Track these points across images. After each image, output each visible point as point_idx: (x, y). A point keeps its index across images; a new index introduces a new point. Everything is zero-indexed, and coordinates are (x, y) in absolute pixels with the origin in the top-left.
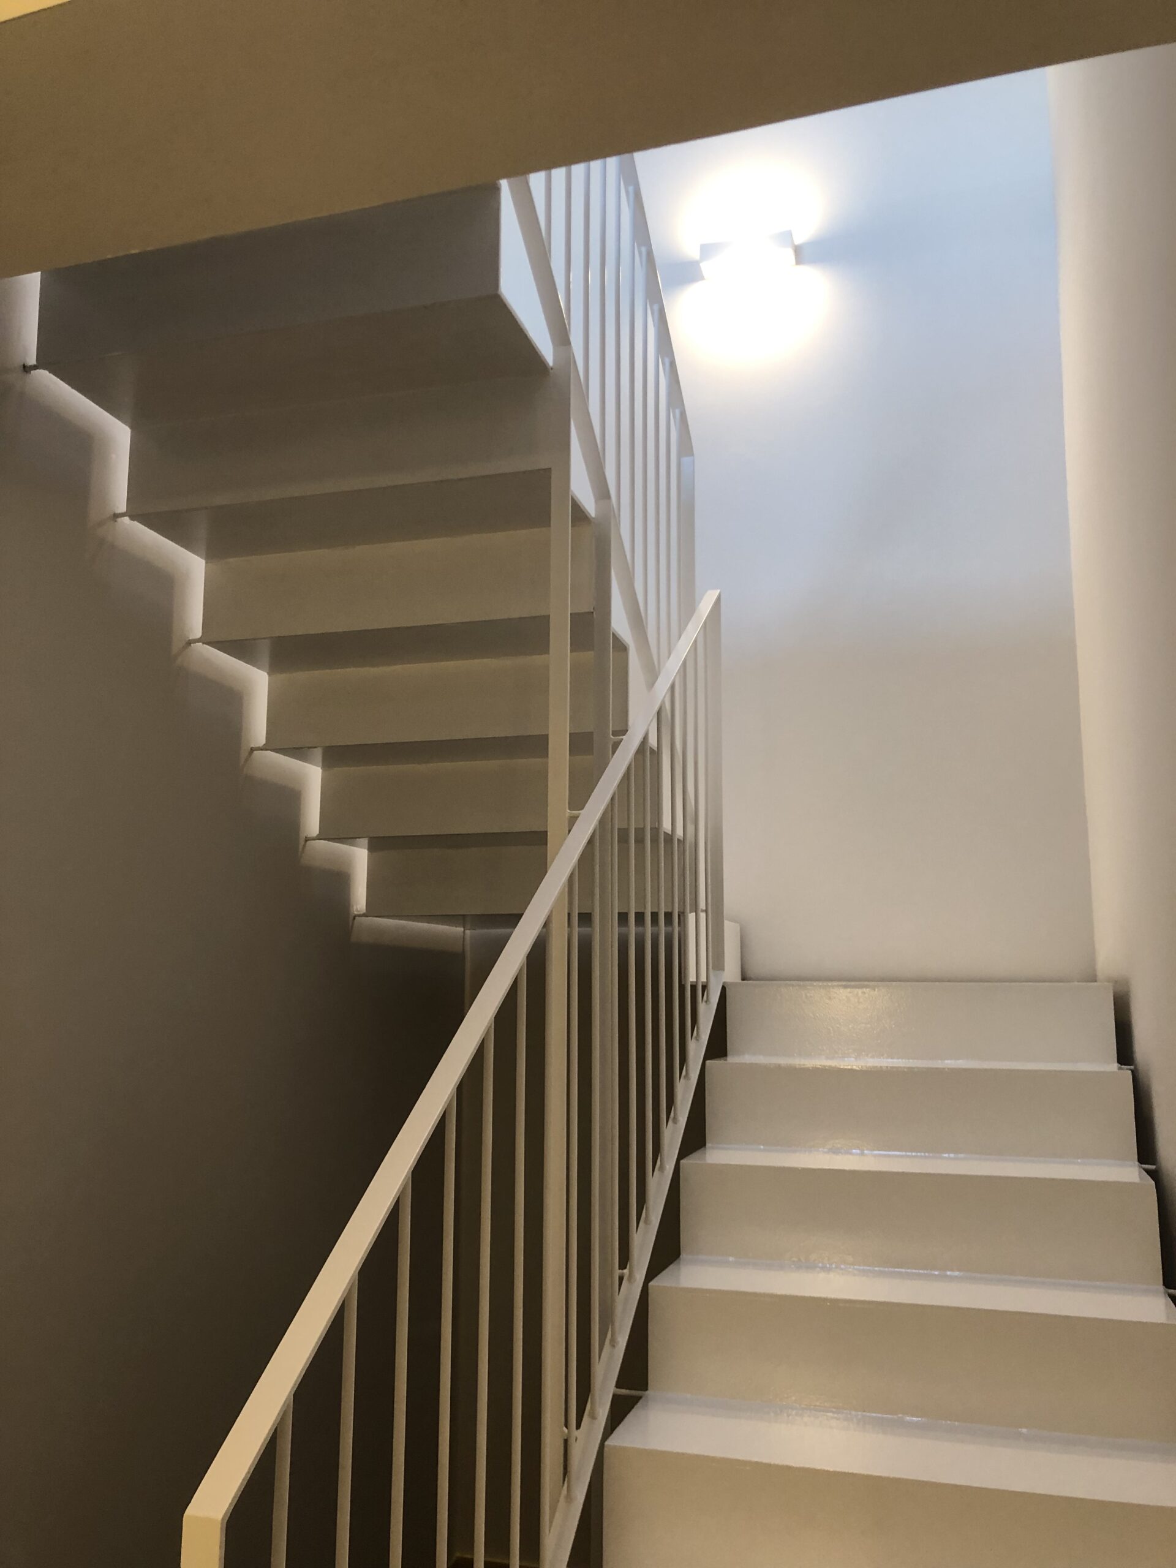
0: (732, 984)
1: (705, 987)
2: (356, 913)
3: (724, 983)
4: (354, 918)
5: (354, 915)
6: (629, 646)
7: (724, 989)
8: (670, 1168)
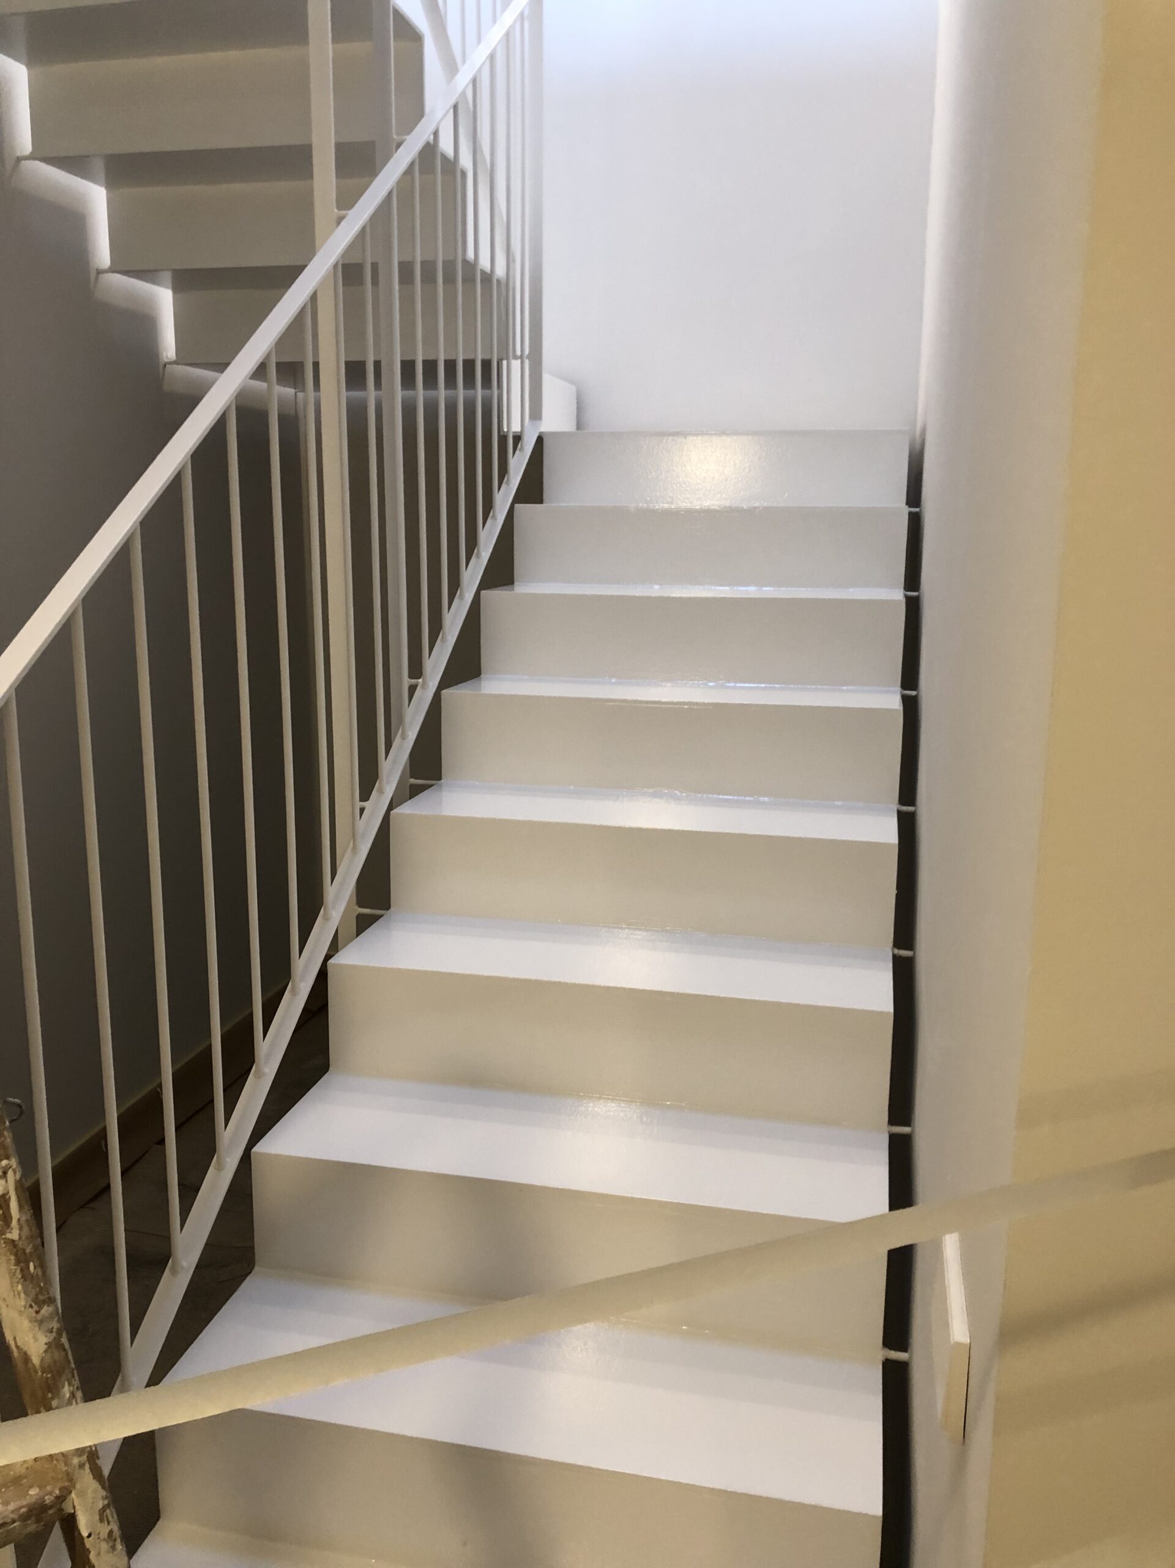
0: (555, 435)
1: (518, 438)
2: (166, 360)
3: (540, 433)
4: (165, 366)
5: (164, 363)
6: (424, 35)
7: (540, 440)
8: (469, 597)
